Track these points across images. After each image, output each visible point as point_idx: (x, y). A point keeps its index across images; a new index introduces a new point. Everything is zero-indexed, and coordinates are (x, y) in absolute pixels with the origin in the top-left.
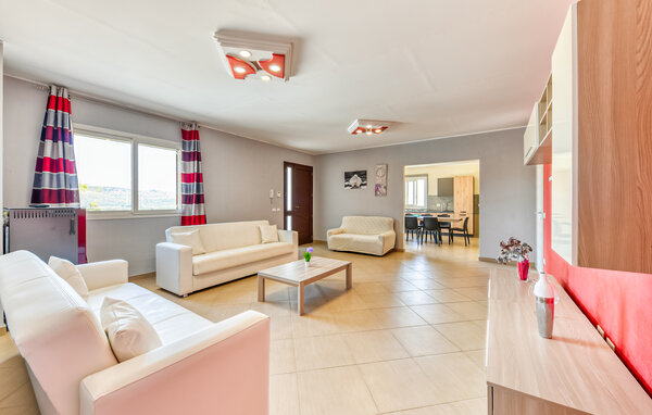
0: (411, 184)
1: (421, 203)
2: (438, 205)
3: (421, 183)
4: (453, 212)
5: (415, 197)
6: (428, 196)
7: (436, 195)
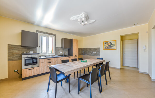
0: (44, 38)
3: (51, 39)
6: (56, 47)
7: (61, 47)
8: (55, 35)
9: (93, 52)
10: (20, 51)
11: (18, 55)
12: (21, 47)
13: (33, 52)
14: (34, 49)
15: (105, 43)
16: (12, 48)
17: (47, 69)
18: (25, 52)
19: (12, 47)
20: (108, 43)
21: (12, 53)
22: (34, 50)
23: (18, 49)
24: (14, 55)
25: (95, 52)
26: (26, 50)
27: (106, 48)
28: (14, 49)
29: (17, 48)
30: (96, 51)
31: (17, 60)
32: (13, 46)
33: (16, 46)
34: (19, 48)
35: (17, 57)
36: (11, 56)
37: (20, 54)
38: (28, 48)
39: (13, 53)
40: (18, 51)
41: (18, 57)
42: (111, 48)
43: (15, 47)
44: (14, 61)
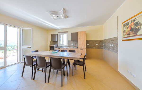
0: (62, 36)
1: (66, 44)
2: (72, 45)
3: (66, 35)
4: (77, 48)
5: (63, 41)
6: (68, 41)
7: (71, 40)
8: (68, 32)
9: (111, 45)
15: (125, 26)
20: (130, 23)
25: (112, 45)
27: (127, 36)
30: (114, 44)
42: (136, 35)
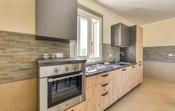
7: (110, 43)
8: (102, 16)
10: (32, 53)
11: (28, 62)
12: (34, 41)
13: (62, 54)
14: (64, 47)
16: (11, 43)
17: (100, 105)
18: (46, 56)
19: (9, 41)
21: (10, 59)
22: (64, 50)
23: (27, 47)
24: (16, 64)
26: (48, 48)
28: (17, 45)
29: (23, 42)
31: (24, 79)
32: (13, 37)
33: (21, 35)
34: (29, 43)
35: (25, 69)
36: (8, 67)
37: (34, 60)
38: (51, 45)
39: (12, 57)
40: (27, 53)
41: (27, 69)
43: (18, 39)
44: (15, 83)
